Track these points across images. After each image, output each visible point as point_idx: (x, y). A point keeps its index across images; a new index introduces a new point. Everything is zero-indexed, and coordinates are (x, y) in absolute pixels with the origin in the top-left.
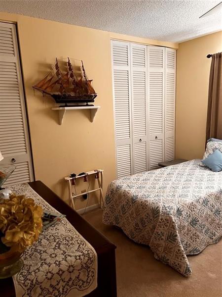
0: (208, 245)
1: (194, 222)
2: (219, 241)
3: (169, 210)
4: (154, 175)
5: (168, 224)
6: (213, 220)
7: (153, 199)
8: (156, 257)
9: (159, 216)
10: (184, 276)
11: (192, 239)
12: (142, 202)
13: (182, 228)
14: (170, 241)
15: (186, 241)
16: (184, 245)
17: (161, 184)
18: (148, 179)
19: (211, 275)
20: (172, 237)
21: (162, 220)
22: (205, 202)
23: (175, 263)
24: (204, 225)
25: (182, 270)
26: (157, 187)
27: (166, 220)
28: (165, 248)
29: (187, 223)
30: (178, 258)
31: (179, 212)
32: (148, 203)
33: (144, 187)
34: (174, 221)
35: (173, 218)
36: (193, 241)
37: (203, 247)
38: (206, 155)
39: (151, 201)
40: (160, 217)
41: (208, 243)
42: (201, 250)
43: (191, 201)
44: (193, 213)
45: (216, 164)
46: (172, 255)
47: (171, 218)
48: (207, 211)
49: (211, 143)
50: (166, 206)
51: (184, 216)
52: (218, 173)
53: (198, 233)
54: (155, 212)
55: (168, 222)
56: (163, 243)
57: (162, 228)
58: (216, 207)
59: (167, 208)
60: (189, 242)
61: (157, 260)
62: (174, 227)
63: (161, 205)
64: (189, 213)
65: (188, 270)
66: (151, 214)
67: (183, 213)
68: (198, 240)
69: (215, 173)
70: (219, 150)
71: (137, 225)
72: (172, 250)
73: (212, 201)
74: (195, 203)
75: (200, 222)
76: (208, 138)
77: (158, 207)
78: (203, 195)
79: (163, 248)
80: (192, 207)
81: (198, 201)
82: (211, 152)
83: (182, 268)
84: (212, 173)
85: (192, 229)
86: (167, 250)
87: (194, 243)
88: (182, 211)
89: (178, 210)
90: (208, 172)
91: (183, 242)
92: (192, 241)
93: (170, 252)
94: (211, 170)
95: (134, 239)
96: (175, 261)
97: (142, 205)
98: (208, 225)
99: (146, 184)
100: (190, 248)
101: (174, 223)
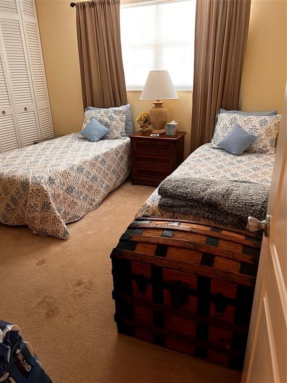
0: (88, 211)
1: (70, 190)
2: (99, 206)
3: (39, 180)
4: (25, 152)
5: (41, 194)
6: (91, 187)
7: (21, 173)
8: (35, 232)
9: (29, 188)
10: (64, 240)
11: (69, 207)
12: (8, 178)
13: (56, 196)
14: (45, 211)
15: (64, 209)
16: (62, 214)
17: (32, 159)
18: (17, 157)
19: (88, 232)
20: (46, 206)
21: (32, 191)
22: (80, 169)
23: (53, 230)
24: (82, 192)
25: (61, 235)
26: (28, 161)
27: (37, 190)
28: (42, 219)
29: (62, 191)
30: (55, 225)
31: (51, 181)
32: (16, 178)
33: (12, 165)
34: (46, 189)
35: (45, 187)
36: (72, 208)
37: (83, 213)
38: (84, 126)
39: (19, 175)
40: (31, 188)
41: (88, 209)
42: (81, 216)
43: (63, 170)
44: (68, 180)
45: (93, 133)
46: (49, 224)
47: (42, 187)
48: (82, 178)
49: (88, 111)
50: (36, 176)
51: (57, 184)
52: (96, 143)
53: (75, 200)
54: (25, 184)
55: (40, 192)
56: (38, 215)
57: (35, 200)
58: (92, 174)
59: (37, 178)
60: (68, 210)
61: (35, 234)
62: (46, 196)
63: (30, 177)
64: (62, 181)
65: (66, 233)
66: (21, 189)
67: (55, 181)
68: (76, 206)
69: (93, 143)
70: (96, 119)
71: (8, 205)
72: (48, 219)
73: (87, 168)
74: (67, 171)
75: (77, 189)
76: (85, 107)
77: (27, 179)
78: (77, 162)
79: (39, 220)
80: (65, 174)
81: (72, 169)
82: (88, 121)
83: (61, 232)
84: (91, 143)
85: (69, 196)
86: (44, 220)
87: (73, 210)
88: (54, 180)
89: (50, 179)
90: (87, 143)
91: (61, 210)
92: (70, 209)
93: (47, 221)
94: (89, 141)
95: (7, 223)
96: (53, 228)
97: (9, 182)
98: (85, 192)
99: (15, 161)
100: (70, 216)
101: (46, 191)
